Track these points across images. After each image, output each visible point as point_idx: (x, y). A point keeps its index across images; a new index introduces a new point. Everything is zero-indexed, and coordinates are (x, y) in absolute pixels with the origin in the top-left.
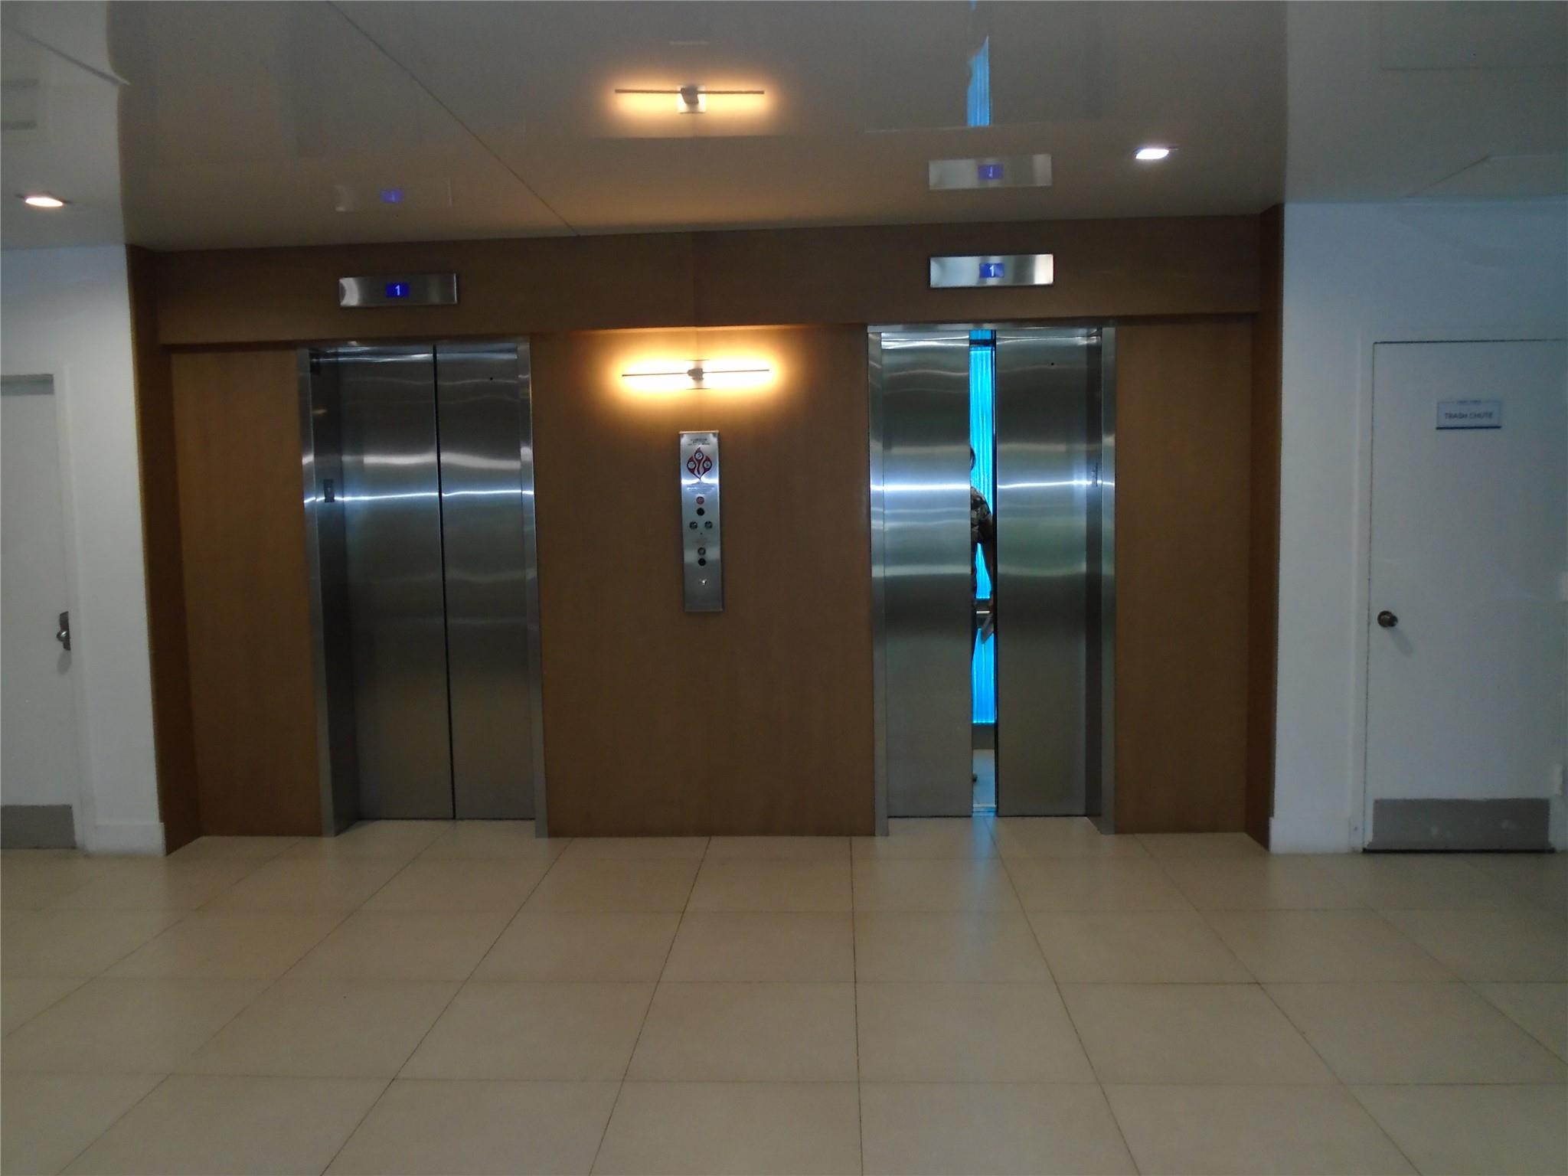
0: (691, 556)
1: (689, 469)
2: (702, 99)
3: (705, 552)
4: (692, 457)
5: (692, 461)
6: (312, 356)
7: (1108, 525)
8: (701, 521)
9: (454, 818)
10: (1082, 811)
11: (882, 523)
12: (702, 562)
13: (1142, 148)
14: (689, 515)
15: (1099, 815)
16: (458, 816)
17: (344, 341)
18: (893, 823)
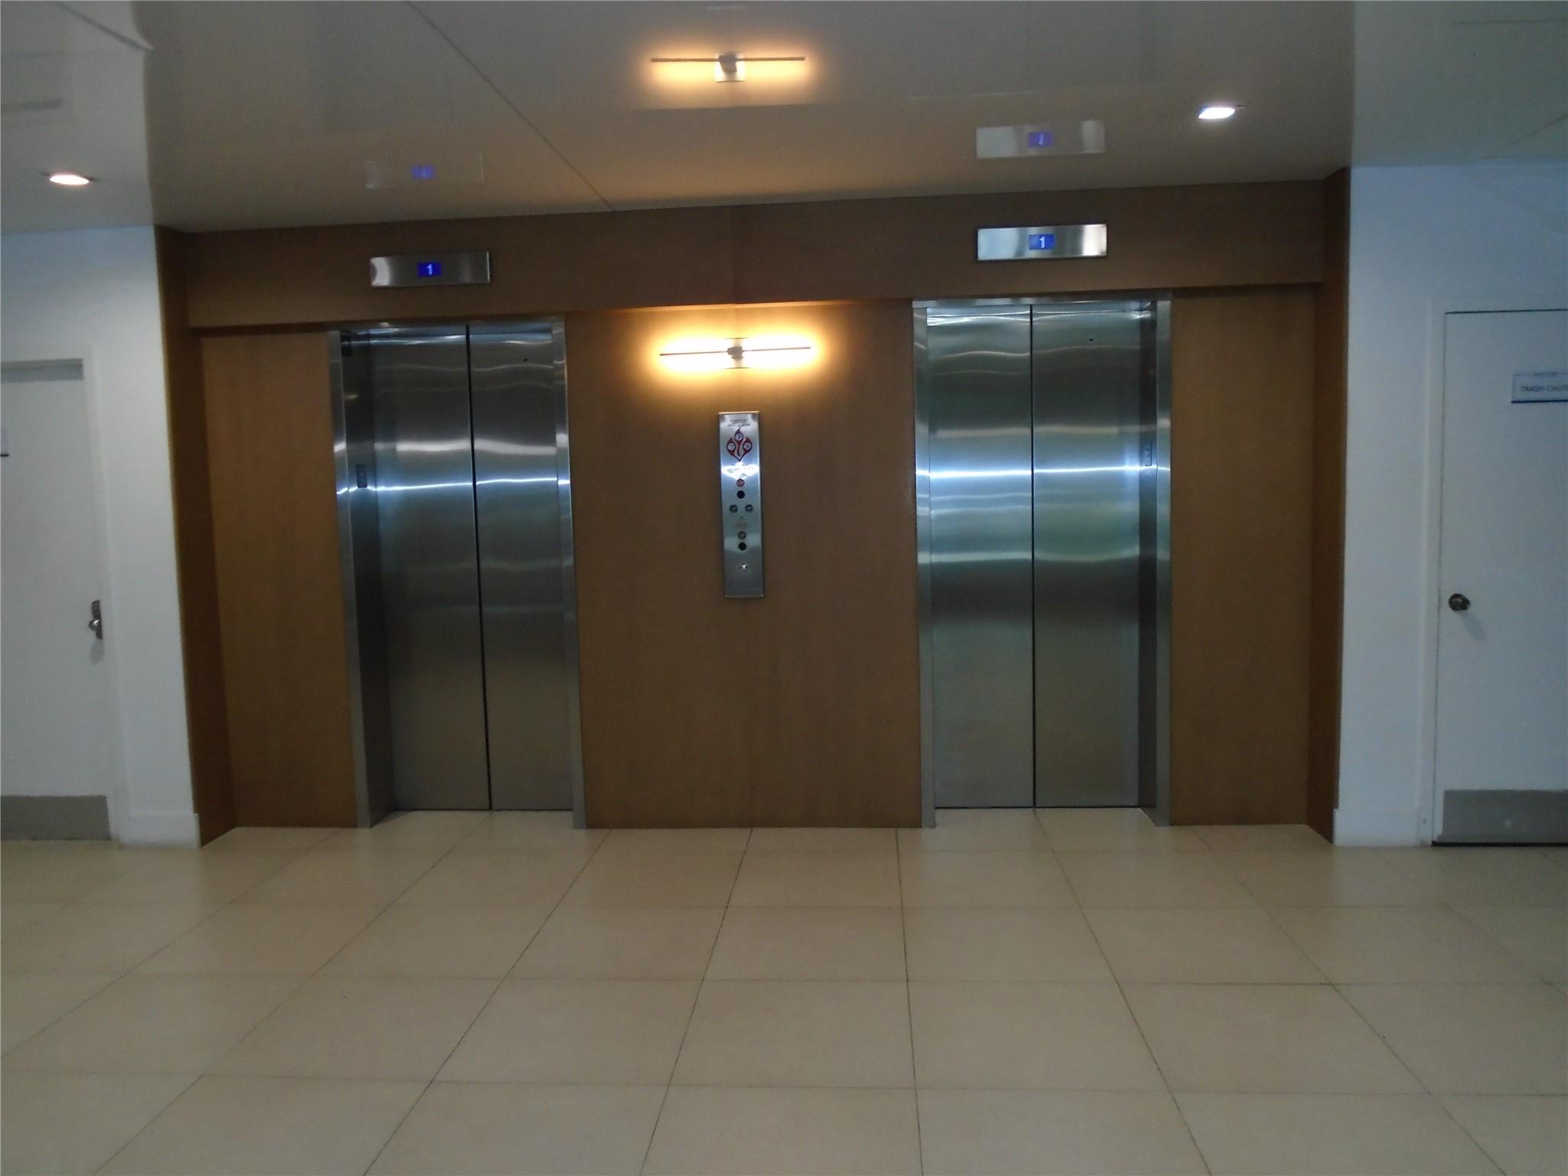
0: (731, 543)
1: (729, 451)
2: (740, 66)
3: (745, 536)
4: (731, 439)
5: (732, 442)
6: (343, 338)
7: (1163, 509)
8: (741, 504)
9: (491, 808)
10: (1135, 802)
11: (928, 509)
12: (742, 546)
13: (1207, 107)
14: (728, 499)
15: (1153, 806)
16: (494, 806)
17: (375, 322)
18: (940, 814)
